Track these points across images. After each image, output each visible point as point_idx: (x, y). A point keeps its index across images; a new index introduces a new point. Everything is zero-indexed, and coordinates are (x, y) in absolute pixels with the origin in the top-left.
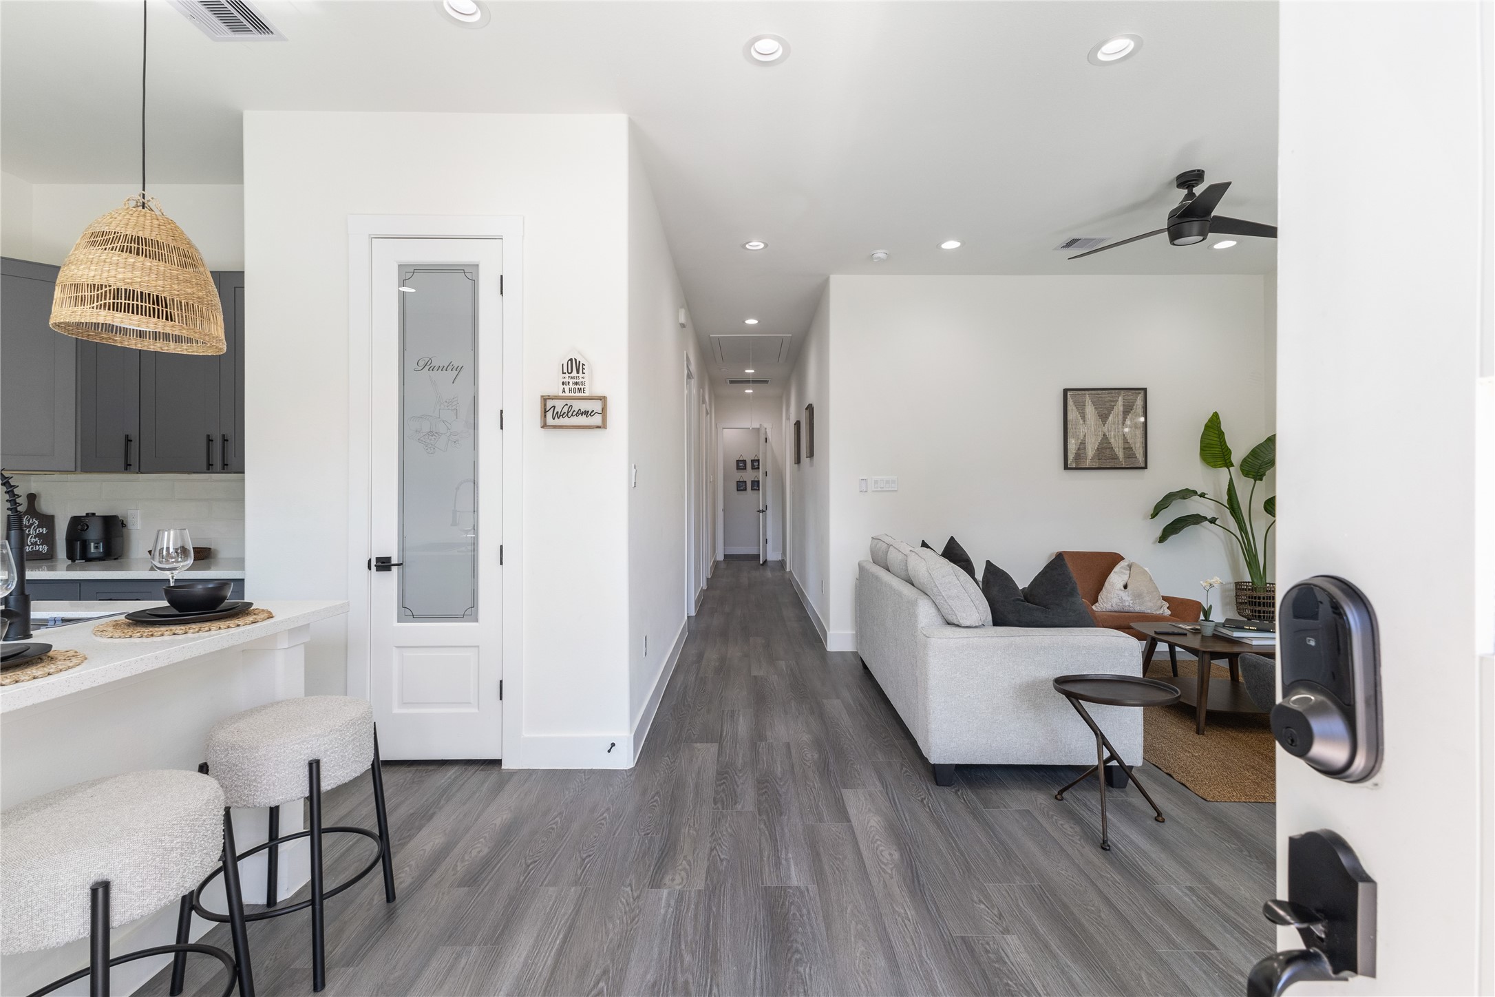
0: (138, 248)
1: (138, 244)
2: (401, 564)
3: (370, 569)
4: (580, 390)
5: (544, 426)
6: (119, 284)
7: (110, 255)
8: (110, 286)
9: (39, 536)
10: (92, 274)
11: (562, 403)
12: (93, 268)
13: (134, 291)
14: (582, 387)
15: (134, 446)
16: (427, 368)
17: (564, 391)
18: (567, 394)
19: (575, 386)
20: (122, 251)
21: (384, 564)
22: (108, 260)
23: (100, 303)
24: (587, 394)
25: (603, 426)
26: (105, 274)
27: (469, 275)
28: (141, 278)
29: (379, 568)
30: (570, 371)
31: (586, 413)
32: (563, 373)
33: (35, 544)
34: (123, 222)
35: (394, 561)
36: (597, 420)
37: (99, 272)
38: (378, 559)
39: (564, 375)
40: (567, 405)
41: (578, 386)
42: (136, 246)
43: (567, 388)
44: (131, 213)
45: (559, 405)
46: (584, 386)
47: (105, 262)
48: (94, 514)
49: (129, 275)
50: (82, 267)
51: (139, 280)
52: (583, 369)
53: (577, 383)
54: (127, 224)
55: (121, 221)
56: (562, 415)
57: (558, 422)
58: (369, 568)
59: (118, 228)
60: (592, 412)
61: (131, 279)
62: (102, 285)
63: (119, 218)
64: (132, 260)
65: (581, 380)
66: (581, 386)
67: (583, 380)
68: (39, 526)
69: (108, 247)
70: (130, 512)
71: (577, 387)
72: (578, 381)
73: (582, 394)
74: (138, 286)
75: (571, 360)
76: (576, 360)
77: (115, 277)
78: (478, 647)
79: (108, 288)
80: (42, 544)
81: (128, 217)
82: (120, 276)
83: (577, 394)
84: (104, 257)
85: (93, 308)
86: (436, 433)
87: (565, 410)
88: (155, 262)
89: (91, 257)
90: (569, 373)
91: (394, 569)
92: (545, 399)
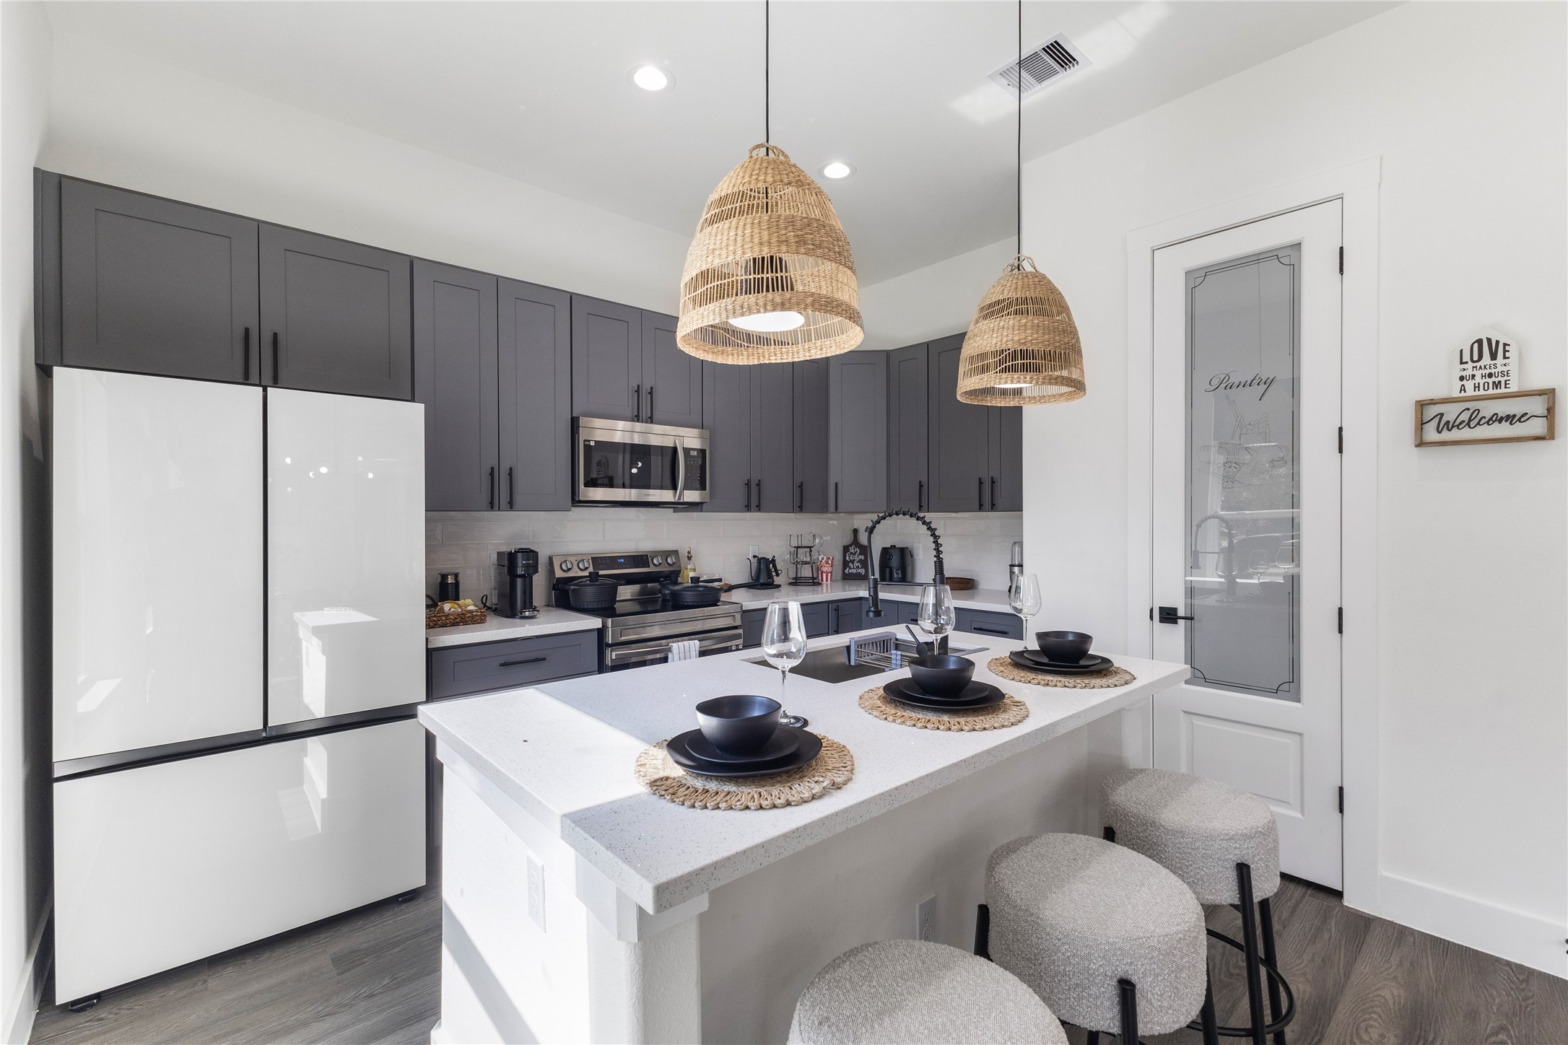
0: (1027, 308)
1: (1027, 305)
2: (1191, 619)
3: (1152, 620)
4: (1497, 385)
5: (1421, 444)
6: (1016, 346)
7: (1007, 320)
8: (1009, 350)
9: (860, 561)
10: (994, 341)
11: (1458, 407)
12: (995, 335)
13: (1027, 350)
14: (1503, 380)
15: (925, 489)
16: (1223, 385)
17: (1463, 389)
18: (1470, 392)
19: (1488, 380)
20: (1016, 314)
21: (1168, 616)
22: (1006, 326)
23: (1002, 367)
24: (1514, 387)
25: (1550, 435)
26: (1005, 340)
27: (1285, 260)
28: (1031, 336)
29: (1163, 620)
30: (1476, 358)
31: (1510, 419)
32: (1462, 363)
33: (858, 567)
34: (1013, 287)
35: (1181, 613)
36: (1537, 427)
37: (999, 339)
38: (1161, 609)
39: (1464, 366)
40: (1468, 409)
41: (1494, 379)
42: (1026, 306)
43: (1469, 385)
44: (1016, 277)
45: (1451, 412)
46: (1506, 378)
47: (1003, 328)
48: (895, 546)
49: (1023, 336)
50: (986, 337)
51: (1030, 338)
52: (1505, 351)
53: (1490, 375)
54: (1016, 288)
55: (1011, 286)
56: (1458, 426)
57: (1446, 435)
58: (1151, 618)
59: (1010, 294)
60: (1523, 416)
61: (1025, 339)
62: (1003, 350)
63: (1009, 284)
64: (1024, 321)
65: (1500, 369)
66: (1500, 378)
67: (1505, 369)
68: (860, 554)
69: (1004, 314)
70: (915, 545)
71: (1490, 381)
72: (1493, 371)
73: (1503, 390)
74: (1029, 345)
75: (1480, 342)
76: (1489, 340)
77: (1012, 340)
78: (1301, 735)
79: (1008, 352)
80: (862, 568)
81: (1015, 281)
82: (1016, 338)
83: (1491, 391)
84: (1002, 324)
85: (997, 372)
86: (1236, 463)
87: (1465, 416)
88: (1041, 318)
89: (992, 326)
90: (1473, 361)
91: (1181, 622)
92: (1422, 405)
